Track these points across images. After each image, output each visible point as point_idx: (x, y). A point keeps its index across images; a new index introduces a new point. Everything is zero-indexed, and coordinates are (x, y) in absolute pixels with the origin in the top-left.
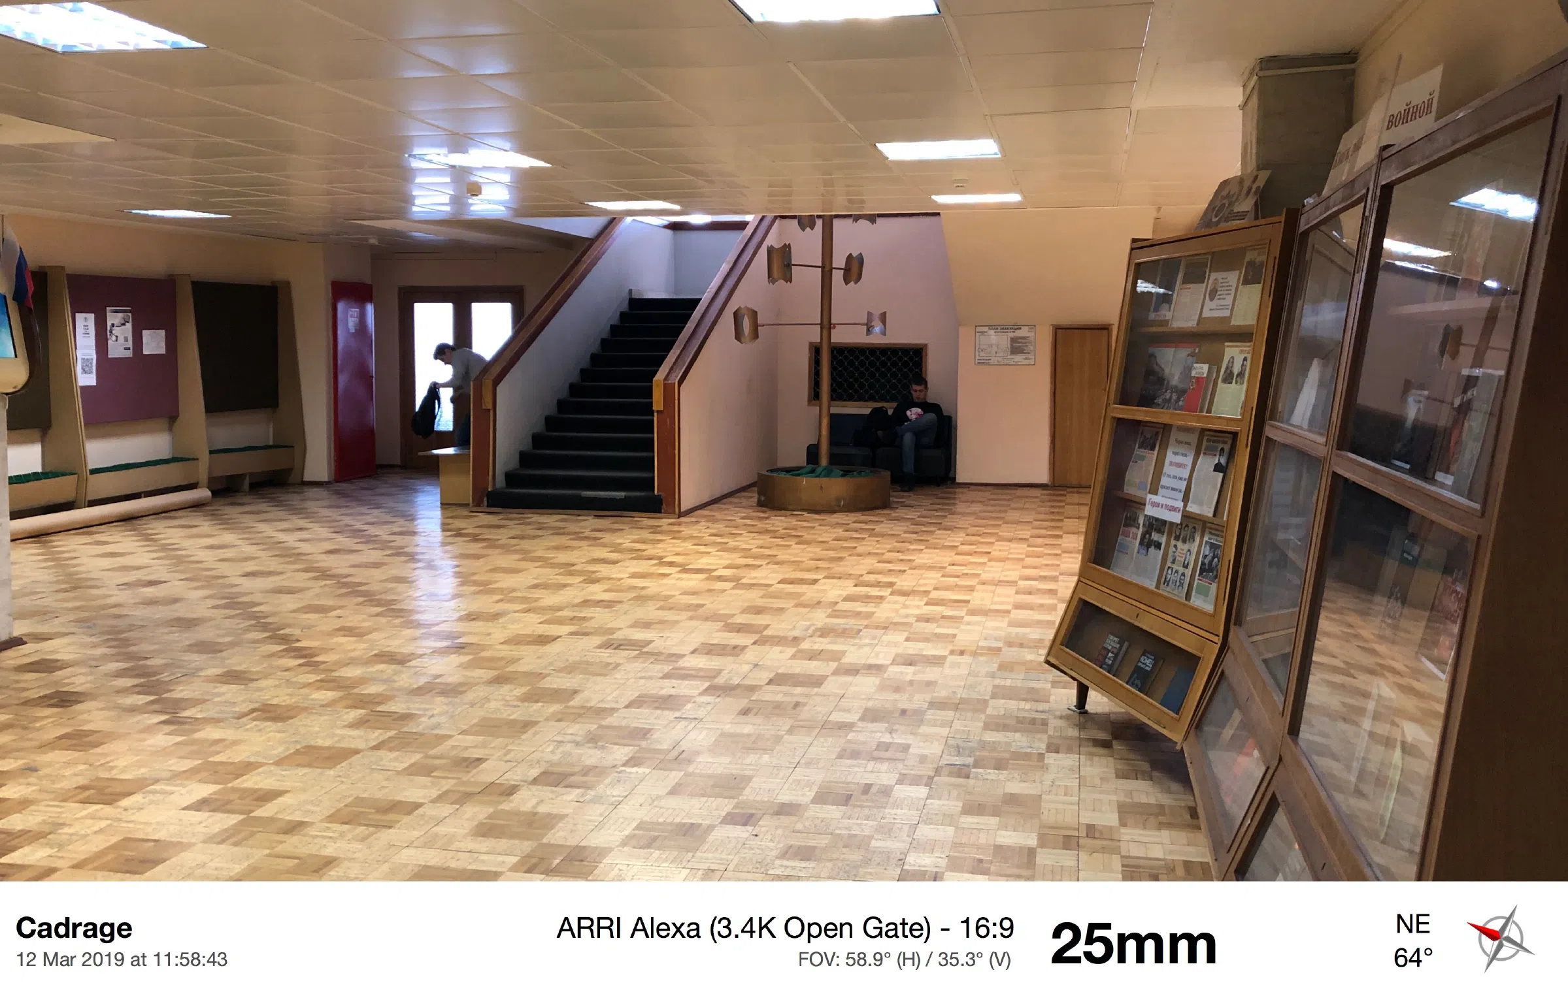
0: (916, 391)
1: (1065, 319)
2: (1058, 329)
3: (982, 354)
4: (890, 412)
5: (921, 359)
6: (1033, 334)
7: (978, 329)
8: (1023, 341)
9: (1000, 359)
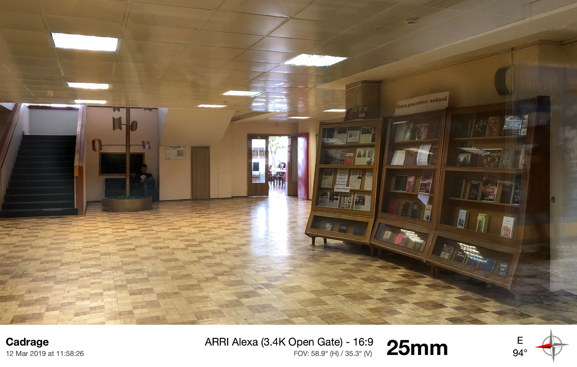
0: (143, 169)
1: (194, 145)
2: (193, 148)
3: (168, 156)
4: (134, 177)
5: (142, 158)
6: (185, 149)
7: (166, 148)
8: (181, 152)
9: (174, 158)
